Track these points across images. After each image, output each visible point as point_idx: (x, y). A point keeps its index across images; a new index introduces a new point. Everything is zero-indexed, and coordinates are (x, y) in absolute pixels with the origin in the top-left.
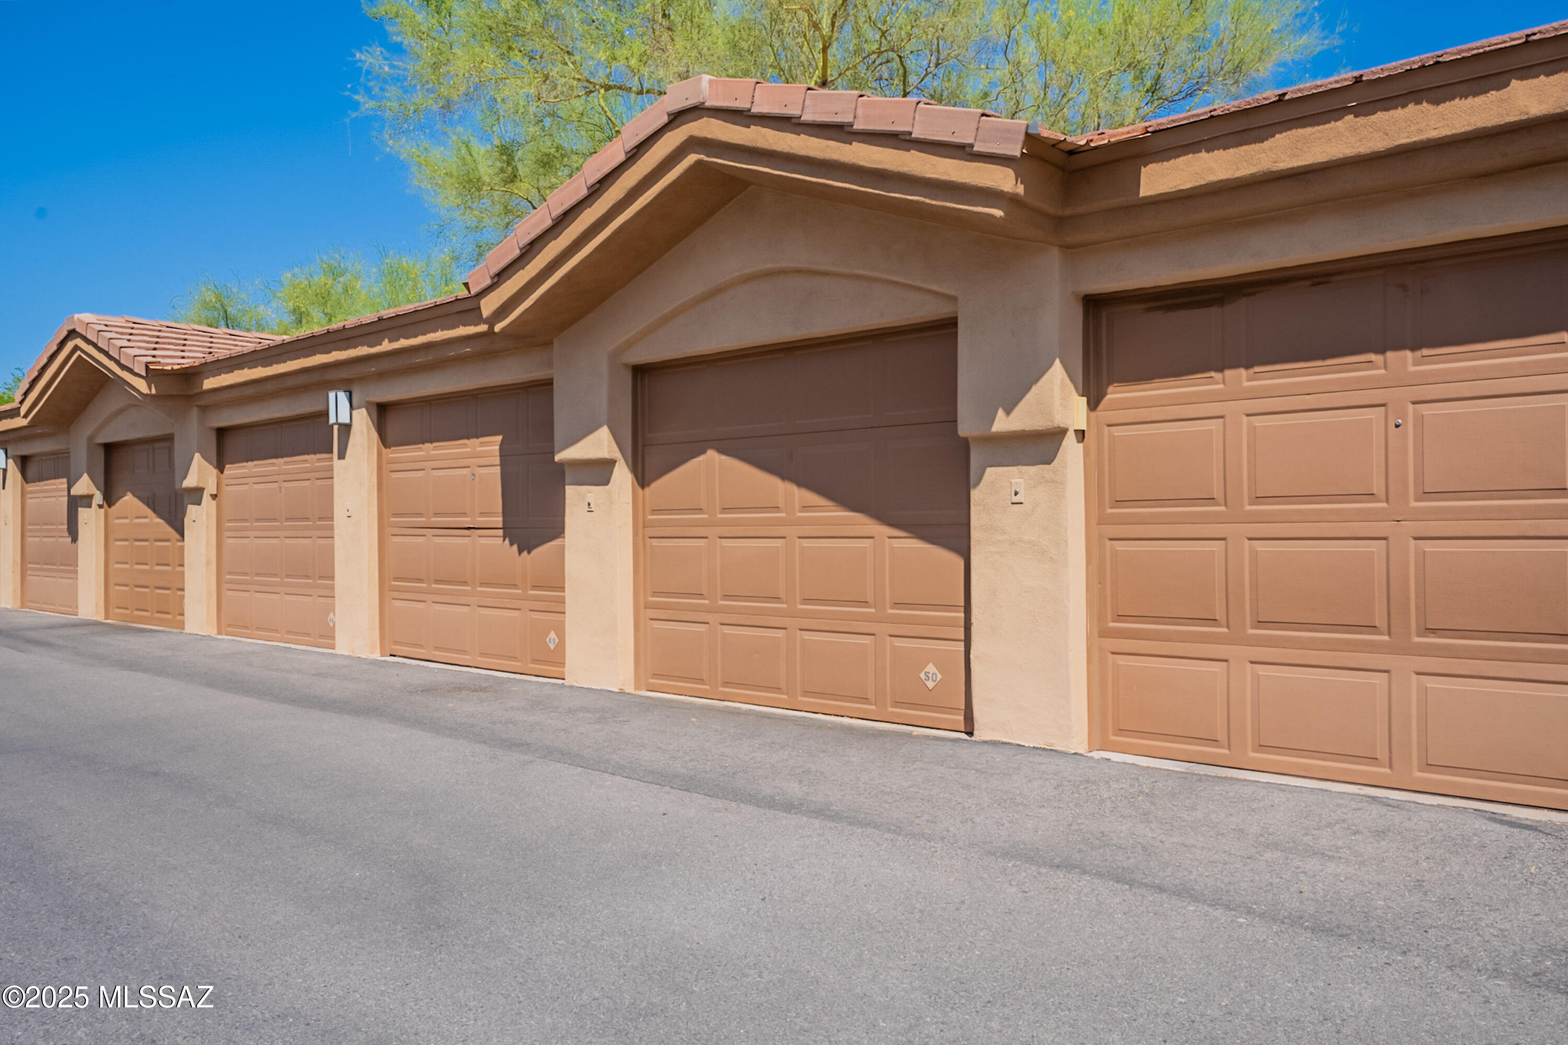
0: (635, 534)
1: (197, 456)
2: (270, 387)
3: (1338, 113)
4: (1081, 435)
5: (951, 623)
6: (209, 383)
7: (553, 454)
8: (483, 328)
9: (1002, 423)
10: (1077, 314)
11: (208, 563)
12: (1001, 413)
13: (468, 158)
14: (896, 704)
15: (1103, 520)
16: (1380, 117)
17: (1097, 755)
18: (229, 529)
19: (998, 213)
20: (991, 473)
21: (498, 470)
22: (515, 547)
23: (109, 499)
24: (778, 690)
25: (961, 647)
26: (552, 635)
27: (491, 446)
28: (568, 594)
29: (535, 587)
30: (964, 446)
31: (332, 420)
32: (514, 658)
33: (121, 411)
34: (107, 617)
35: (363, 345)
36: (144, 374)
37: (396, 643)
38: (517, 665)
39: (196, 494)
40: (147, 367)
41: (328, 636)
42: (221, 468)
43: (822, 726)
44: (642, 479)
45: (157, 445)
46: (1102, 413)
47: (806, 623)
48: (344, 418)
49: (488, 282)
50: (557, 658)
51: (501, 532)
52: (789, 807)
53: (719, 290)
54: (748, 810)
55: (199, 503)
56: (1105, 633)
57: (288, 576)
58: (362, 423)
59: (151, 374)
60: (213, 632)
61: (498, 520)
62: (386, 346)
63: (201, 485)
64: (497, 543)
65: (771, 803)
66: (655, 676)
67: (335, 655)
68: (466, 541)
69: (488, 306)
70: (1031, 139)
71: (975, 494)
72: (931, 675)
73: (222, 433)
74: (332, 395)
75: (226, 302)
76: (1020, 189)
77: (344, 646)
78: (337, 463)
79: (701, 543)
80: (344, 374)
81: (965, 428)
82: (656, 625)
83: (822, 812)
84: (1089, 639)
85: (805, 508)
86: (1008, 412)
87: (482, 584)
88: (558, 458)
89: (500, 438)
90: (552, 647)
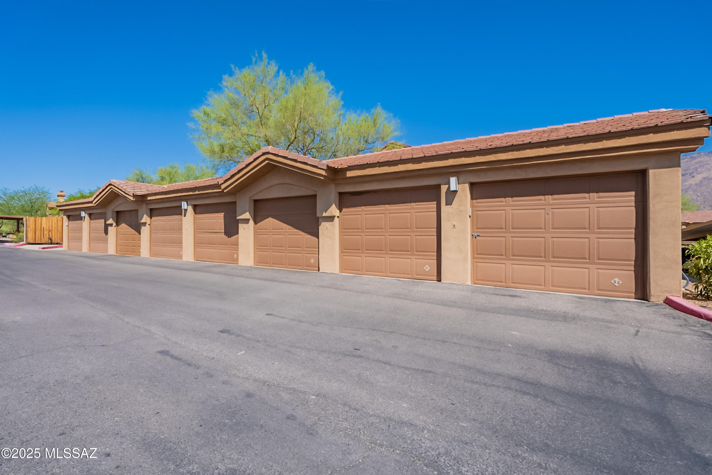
0: (254, 234)
1: (145, 215)
2: (166, 200)
3: (376, 167)
4: (338, 217)
5: (316, 251)
6: (149, 198)
7: (236, 217)
8: (221, 190)
9: (324, 214)
10: (338, 195)
11: (148, 240)
12: (324, 213)
13: (212, 146)
14: (306, 266)
15: (342, 232)
16: (382, 168)
17: (340, 274)
18: (153, 232)
19: (323, 178)
20: (323, 223)
21: (223, 220)
22: (227, 237)
23: (117, 225)
24: (283, 265)
25: (318, 255)
26: (235, 255)
27: (222, 215)
28: (239, 246)
29: (231, 245)
30: (318, 218)
31: (183, 208)
32: (227, 260)
33: (122, 203)
34: (116, 254)
35: (191, 192)
36: (132, 195)
37: (198, 258)
38: (227, 262)
39: (145, 224)
40: (133, 194)
41: (181, 257)
42: (151, 218)
43: (291, 271)
44: (256, 223)
45: (132, 212)
46: (342, 213)
47: (289, 251)
48: (186, 208)
49: (223, 182)
50: (237, 260)
51: (224, 233)
52: (284, 282)
53: (272, 186)
54: (276, 283)
55: (145, 226)
56: (342, 252)
57: (169, 243)
58: (190, 209)
59: (134, 196)
60: (149, 256)
61: (223, 231)
62: (197, 192)
63: (146, 222)
64: (223, 236)
65: (281, 282)
66: (258, 263)
67: (183, 261)
68: (215, 235)
69: (223, 187)
70: (328, 166)
71: (320, 227)
72: (312, 261)
73: (151, 210)
74: (183, 203)
75: (142, 173)
76: (326, 174)
77: (185, 259)
78: (183, 218)
79: (268, 236)
80: (186, 198)
81: (318, 215)
82: (258, 252)
83: (289, 283)
84: (340, 253)
85: (289, 229)
86: (325, 212)
87: (219, 245)
88: (237, 218)
89: (223, 213)
90: (235, 258)
